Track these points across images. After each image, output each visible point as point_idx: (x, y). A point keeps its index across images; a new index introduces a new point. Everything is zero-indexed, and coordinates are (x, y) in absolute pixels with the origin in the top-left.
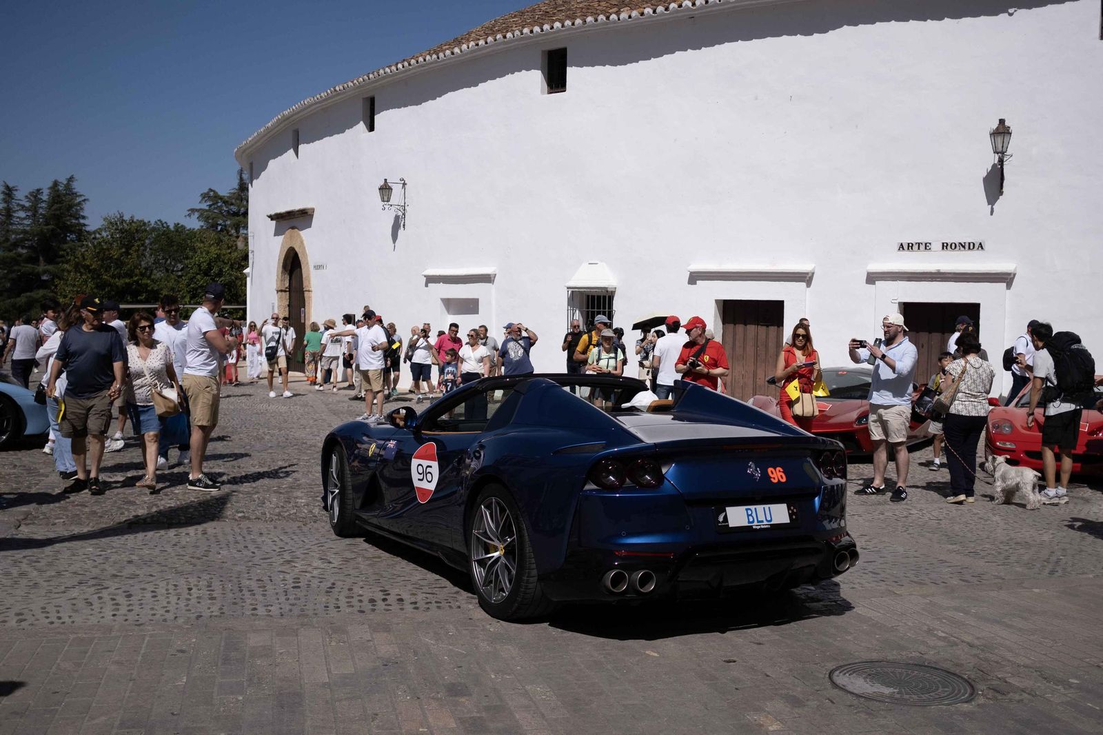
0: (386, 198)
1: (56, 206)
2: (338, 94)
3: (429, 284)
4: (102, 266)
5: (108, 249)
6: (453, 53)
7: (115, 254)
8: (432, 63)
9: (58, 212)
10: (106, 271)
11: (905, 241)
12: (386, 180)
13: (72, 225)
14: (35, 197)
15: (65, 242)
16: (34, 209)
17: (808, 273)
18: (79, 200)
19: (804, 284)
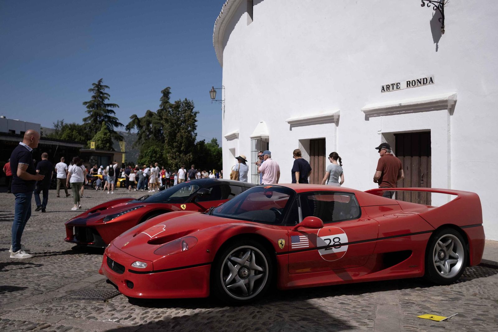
0: (212, 97)
11: (385, 84)
12: (213, 87)
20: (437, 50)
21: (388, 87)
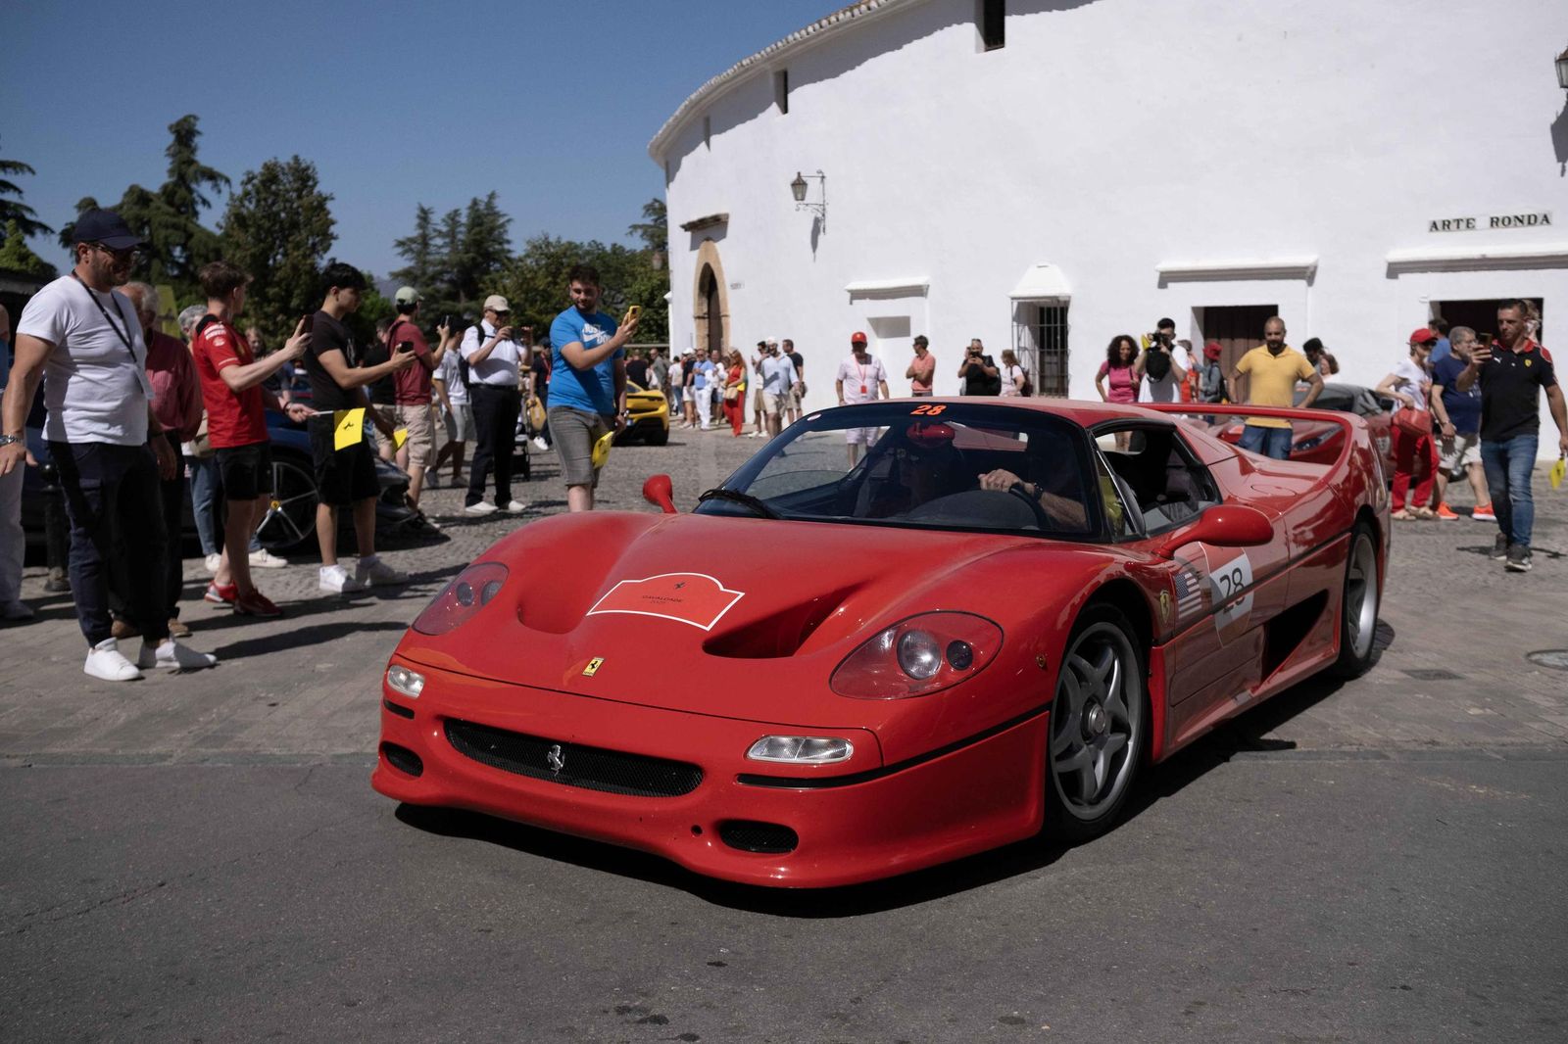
0: (799, 196)
1: (477, 229)
2: (747, 70)
3: (855, 302)
4: (526, 300)
5: (533, 279)
6: (869, 9)
7: (541, 283)
8: (847, 23)
9: (478, 237)
10: (531, 305)
11: (1439, 218)
12: (799, 173)
13: (497, 252)
14: (453, 219)
15: (487, 272)
16: (452, 234)
17: (1307, 268)
18: (501, 221)
19: (1303, 283)
20: (1563, 174)
21: (1446, 225)
